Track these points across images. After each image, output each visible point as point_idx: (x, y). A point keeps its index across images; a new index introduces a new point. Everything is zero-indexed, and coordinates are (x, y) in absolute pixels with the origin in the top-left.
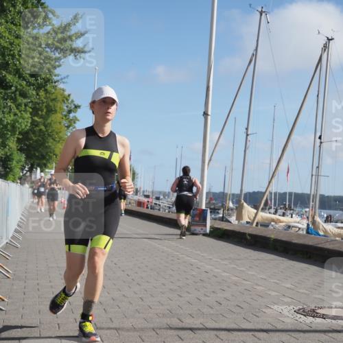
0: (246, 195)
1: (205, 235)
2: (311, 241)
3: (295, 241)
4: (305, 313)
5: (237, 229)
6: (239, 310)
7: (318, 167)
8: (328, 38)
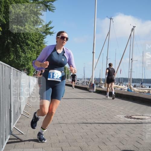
1: (94, 92)
3: (124, 94)
4: (128, 117)
5: (104, 90)
6: (106, 117)
7: (131, 69)
8: (134, 27)
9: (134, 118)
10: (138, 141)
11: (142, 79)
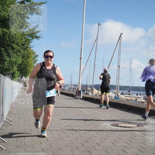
0: (94, 85)
1: (81, 99)
2: (116, 101)
4: (114, 125)
5: (91, 97)
7: (118, 76)
8: (121, 33)
9: (121, 127)
10: (124, 150)
11: (129, 87)
